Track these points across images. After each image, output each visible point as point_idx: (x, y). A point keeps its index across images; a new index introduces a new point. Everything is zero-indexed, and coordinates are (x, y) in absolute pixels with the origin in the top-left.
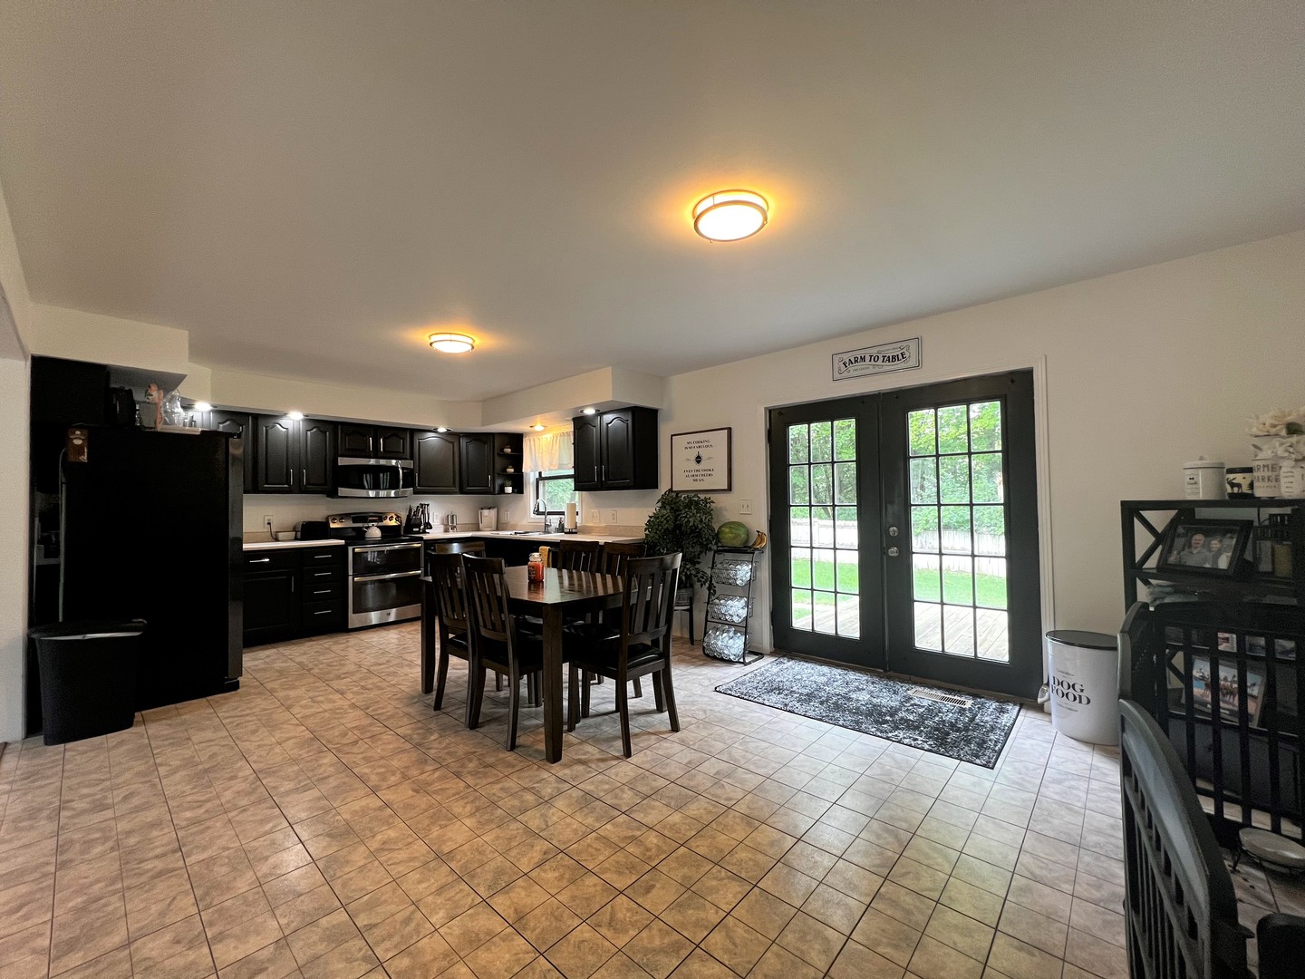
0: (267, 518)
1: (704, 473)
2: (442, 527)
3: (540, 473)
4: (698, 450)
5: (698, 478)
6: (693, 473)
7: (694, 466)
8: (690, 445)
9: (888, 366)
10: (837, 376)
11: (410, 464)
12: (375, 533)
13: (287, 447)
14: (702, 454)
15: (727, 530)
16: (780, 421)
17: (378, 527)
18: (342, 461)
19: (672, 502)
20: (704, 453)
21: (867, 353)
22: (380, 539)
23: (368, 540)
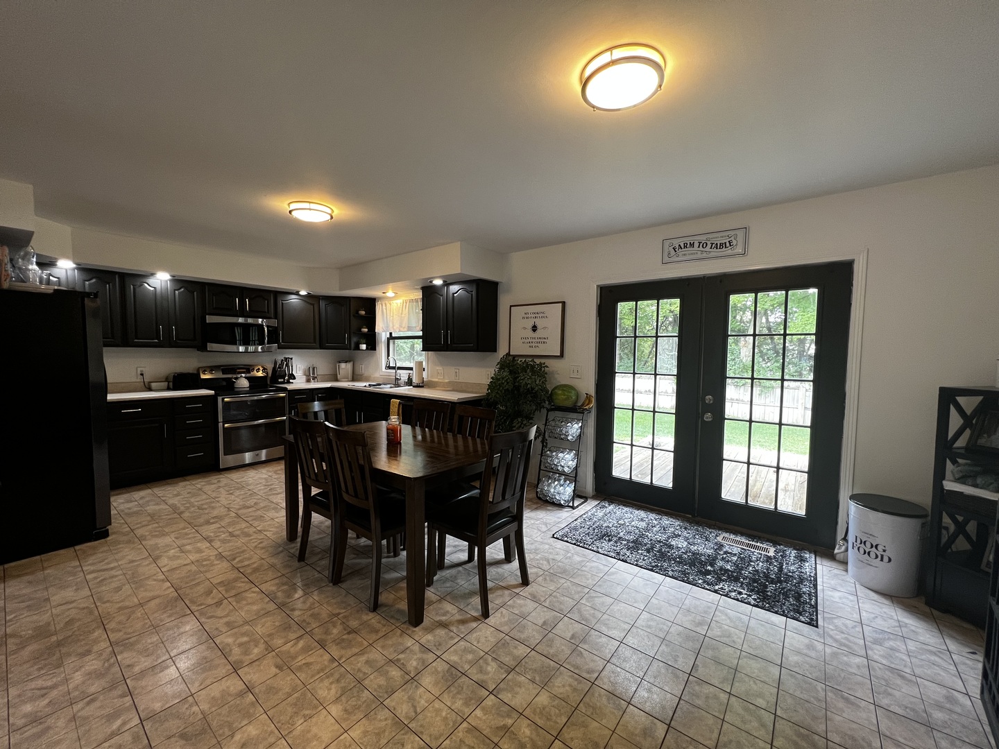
0: (139, 370)
1: (539, 340)
2: (304, 378)
3: (391, 334)
4: (535, 320)
5: (534, 345)
6: (530, 340)
7: (531, 334)
8: (527, 316)
9: (715, 252)
10: (666, 259)
11: (274, 323)
12: (243, 383)
13: (156, 303)
14: (537, 324)
15: (560, 392)
16: (610, 297)
17: (245, 378)
18: (210, 319)
19: (511, 365)
20: (539, 323)
21: (696, 240)
22: (248, 389)
23: (236, 390)
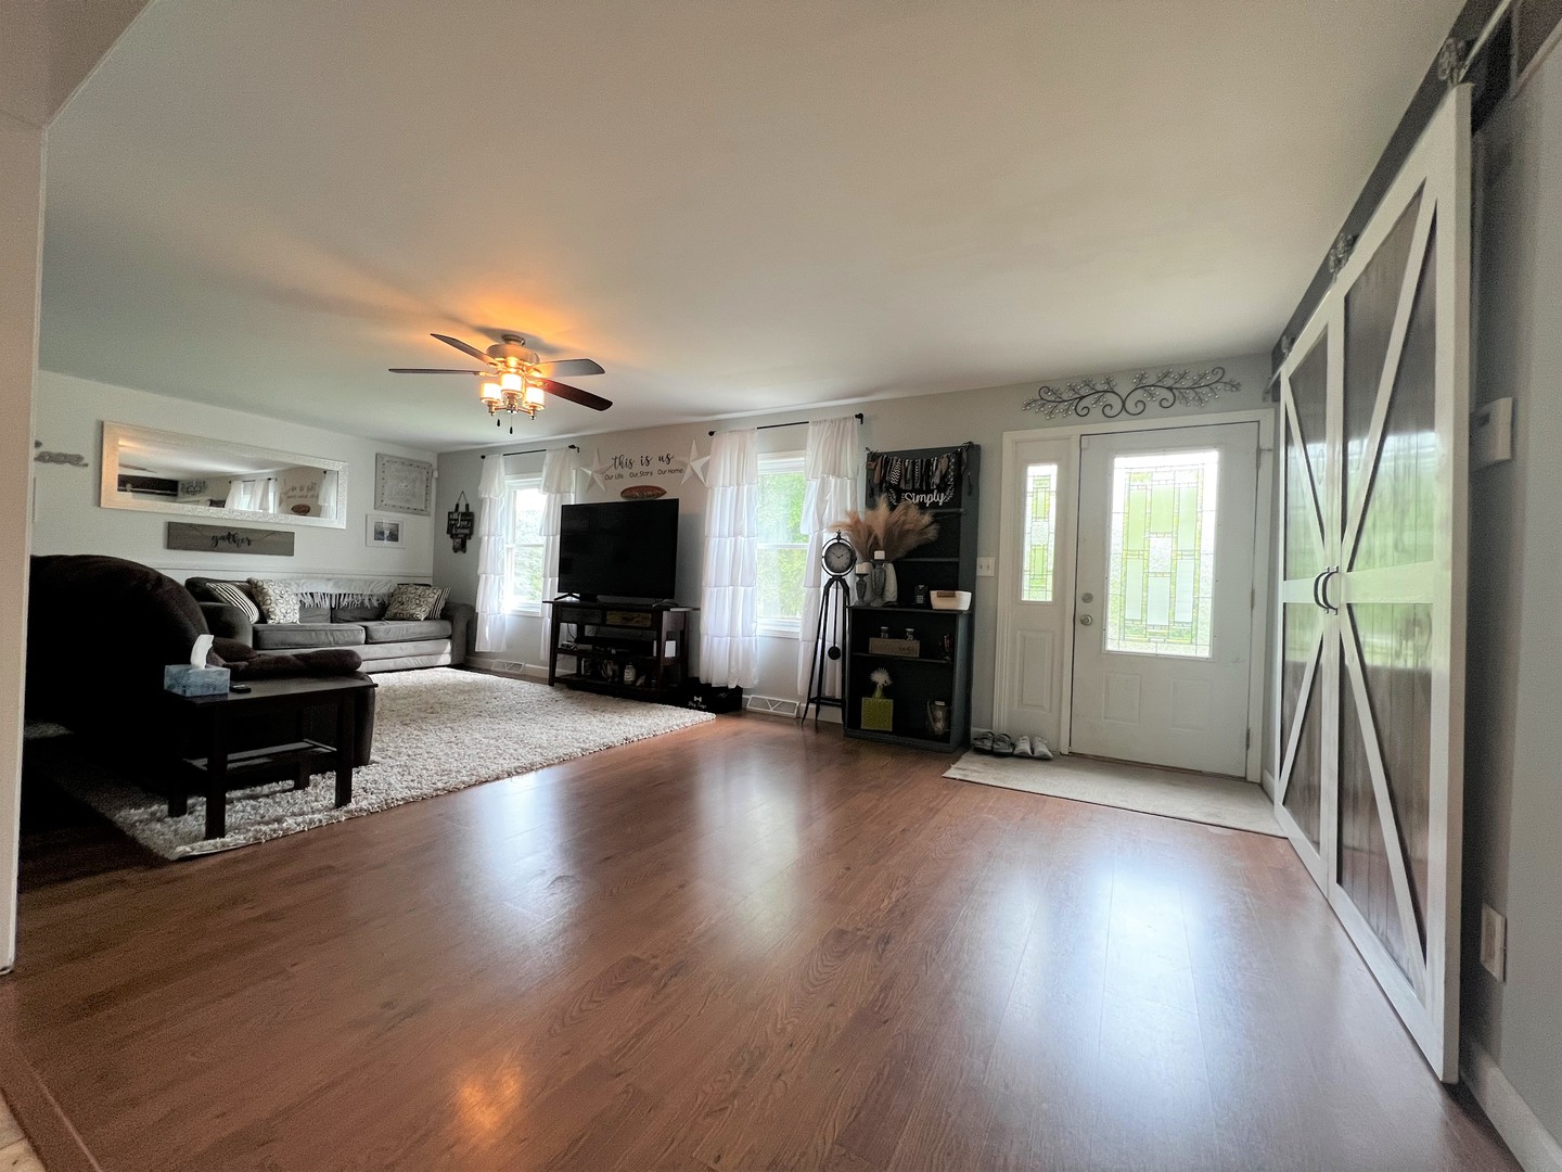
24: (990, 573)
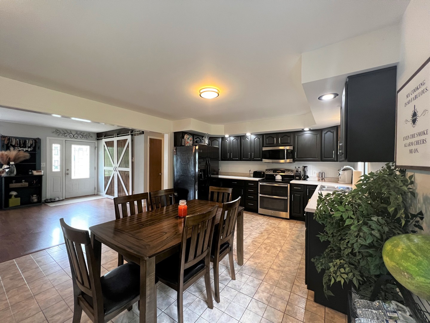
1: (419, 138)
2: (317, 179)
4: (415, 102)
5: (412, 147)
6: (410, 140)
7: (411, 128)
8: (409, 99)
12: (279, 178)
17: (281, 175)
18: (264, 149)
22: (281, 181)
23: (276, 180)
24: (44, 166)
